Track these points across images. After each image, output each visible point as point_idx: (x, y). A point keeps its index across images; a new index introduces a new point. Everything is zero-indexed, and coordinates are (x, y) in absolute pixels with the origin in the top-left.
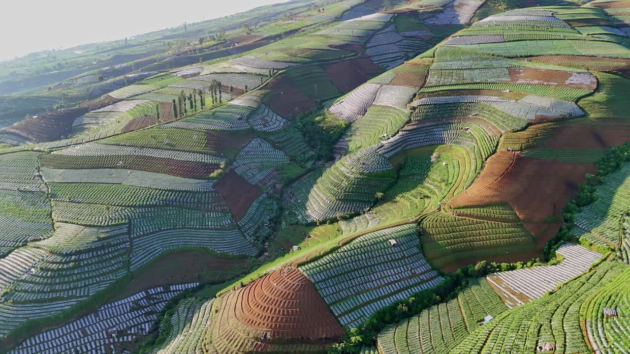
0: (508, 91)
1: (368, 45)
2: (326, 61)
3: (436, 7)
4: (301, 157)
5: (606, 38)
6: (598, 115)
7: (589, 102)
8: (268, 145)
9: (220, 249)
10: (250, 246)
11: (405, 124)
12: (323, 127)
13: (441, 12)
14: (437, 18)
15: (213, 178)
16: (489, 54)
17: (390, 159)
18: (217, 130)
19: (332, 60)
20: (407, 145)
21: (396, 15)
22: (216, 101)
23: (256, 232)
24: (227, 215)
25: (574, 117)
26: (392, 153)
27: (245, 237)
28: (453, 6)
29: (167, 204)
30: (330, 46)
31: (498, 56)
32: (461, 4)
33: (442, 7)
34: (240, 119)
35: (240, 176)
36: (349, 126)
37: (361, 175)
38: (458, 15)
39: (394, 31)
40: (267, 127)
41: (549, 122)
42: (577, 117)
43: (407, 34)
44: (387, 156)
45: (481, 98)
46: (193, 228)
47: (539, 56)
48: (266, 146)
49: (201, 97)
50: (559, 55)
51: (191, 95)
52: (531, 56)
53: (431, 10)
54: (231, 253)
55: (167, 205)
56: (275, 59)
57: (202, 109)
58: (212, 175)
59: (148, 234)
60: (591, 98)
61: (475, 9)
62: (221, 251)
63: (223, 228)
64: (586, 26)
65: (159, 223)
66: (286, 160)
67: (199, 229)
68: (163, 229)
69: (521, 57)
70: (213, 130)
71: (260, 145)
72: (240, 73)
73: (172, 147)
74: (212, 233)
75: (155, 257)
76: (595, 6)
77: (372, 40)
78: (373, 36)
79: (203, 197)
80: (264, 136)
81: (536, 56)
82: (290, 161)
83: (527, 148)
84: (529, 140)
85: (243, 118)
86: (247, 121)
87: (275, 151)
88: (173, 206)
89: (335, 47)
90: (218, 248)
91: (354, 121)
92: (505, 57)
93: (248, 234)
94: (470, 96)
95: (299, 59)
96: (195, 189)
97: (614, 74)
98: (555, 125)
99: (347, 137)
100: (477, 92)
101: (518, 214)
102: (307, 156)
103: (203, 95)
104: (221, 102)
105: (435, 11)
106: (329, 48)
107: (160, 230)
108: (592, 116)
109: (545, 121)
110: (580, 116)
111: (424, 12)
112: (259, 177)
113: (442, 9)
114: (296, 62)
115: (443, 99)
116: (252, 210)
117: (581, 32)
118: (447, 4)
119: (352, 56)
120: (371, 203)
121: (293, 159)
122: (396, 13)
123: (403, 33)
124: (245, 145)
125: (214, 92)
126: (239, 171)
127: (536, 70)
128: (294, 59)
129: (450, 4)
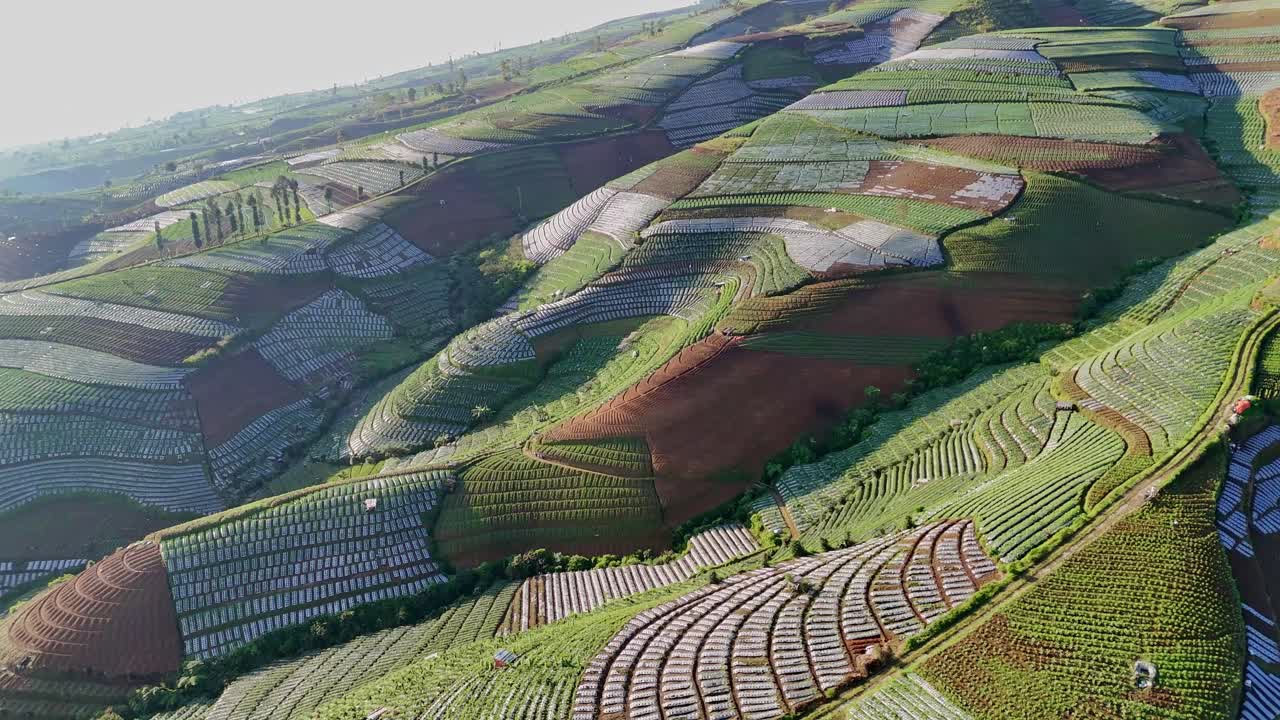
0: (833, 210)
1: (672, 107)
2: (570, 138)
3: (852, 27)
4: (419, 330)
5: (1121, 97)
6: (970, 266)
7: (966, 238)
8: (357, 303)
9: (149, 500)
10: (215, 496)
11: (606, 273)
12: (483, 273)
13: (859, 36)
14: (846, 49)
15: (190, 365)
16: (854, 131)
17: (531, 341)
18: (252, 273)
19: (580, 137)
20: (590, 315)
21: (751, 45)
22: (288, 217)
23: (239, 472)
24: (192, 435)
25: (917, 269)
26: (546, 329)
27: (213, 478)
28: (888, 25)
29: (78, 410)
30: (589, 109)
31: (870, 135)
32: (907, 20)
33: (862, 26)
34: (311, 252)
35: (269, 363)
36: (533, 271)
37: (463, 369)
38: (892, 44)
39: (738, 78)
40: (364, 267)
41: (852, 278)
42: (926, 268)
43: (767, 83)
44: (531, 334)
45: (779, 224)
46: (112, 458)
47: (951, 136)
48: (352, 306)
49: (255, 208)
50: (987, 135)
51: (231, 205)
52: (934, 136)
53: (835, 33)
54: (165, 509)
55: (80, 413)
56: (465, 135)
57: (257, 231)
58: (192, 358)
59: (16, 464)
60: (977, 230)
61: (926, 31)
62: (149, 502)
63: (172, 461)
64: (1097, 71)
65: (47, 445)
66: (387, 334)
67: (123, 459)
68: (50, 455)
69: (914, 137)
70: (247, 273)
71: (339, 303)
72: (385, 161)
73: (154, 304)
74: (147, 468)
75: (16, 507)
76: (1166, 26)
77: (683, 98)
78: (686, 89)
79: (152, 400)
80: (353, 286)
81: (945, 137)
82: (394, 336)
83: (764, 330)
84: (780, 314)
85: (318, 250)
86: (325, 257)
87: (368, 315)
88: (88, 414)
89: (598, 111)
90: (145, 497)
91: (547, 261)
92: (882, 138)
93: (221, 475)
94: (760, 220)
95: (511, 136)
96: (141, 384)
97: (1071, 177)
98: (861, 284)
99: (522, 293)
100: (778, 211)
101: (653, 461)
102: (433, 328)
103: (257, 205)
104: (298, 218)
105: (844, 35)
106: (585, 114)
107: (45, 458)
108: (958, 267)
109: (844, 275)
110: (931, 266)
111: (819, 37)
112: (312, 365)
113: (863, 30)
114: (503, 141)
115: (701, 224)
116: (253, 429)
117: (1076, 86)
118: (878, 20)
119: (625, 129)
120: (464, 425)
121: (399, 334)
122: (751, 42)
123: (757, 82)
124: (303, 302)
125: (281, 200)
126: (265, 354)
127: (922, 167)
128: (502, 135)
129: (882, 22)
